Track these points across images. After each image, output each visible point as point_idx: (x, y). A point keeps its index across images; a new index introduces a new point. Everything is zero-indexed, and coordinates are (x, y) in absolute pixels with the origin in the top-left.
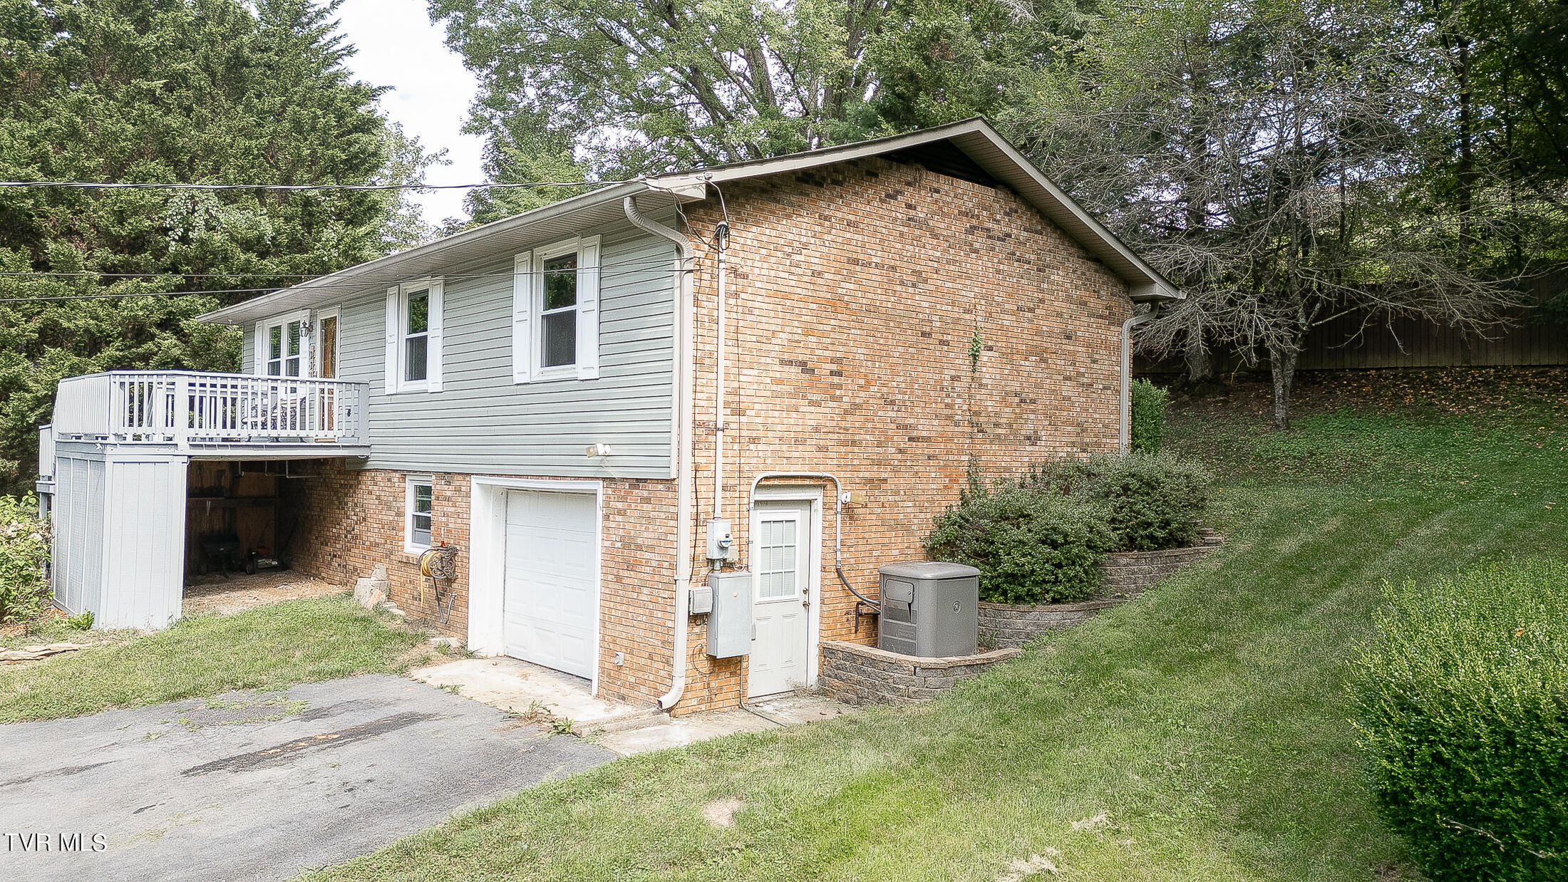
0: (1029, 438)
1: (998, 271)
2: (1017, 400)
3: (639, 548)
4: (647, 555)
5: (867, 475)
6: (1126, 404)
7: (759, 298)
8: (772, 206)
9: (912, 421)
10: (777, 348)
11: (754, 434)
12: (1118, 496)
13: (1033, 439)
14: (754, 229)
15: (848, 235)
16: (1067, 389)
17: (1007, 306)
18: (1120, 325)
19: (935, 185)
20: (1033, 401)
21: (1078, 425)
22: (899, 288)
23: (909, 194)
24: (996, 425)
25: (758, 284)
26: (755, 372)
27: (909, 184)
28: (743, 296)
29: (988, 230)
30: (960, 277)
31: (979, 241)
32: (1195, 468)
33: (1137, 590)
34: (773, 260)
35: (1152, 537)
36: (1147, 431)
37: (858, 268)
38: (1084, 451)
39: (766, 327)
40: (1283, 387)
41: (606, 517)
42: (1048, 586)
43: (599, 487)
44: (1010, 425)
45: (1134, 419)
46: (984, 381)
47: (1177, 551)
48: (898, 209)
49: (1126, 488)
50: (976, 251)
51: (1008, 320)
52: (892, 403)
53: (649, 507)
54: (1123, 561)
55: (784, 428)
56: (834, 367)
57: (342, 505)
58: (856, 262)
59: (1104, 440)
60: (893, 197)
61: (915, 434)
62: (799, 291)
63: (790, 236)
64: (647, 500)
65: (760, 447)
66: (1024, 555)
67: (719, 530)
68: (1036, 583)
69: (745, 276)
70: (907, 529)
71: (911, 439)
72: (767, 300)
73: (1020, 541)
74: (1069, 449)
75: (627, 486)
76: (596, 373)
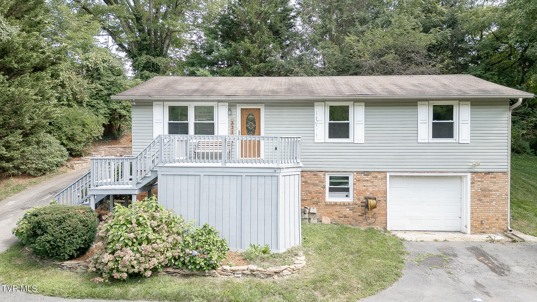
3: (491, 191)
4: (494, 193)
41: (473, 183)
43: (469, 175)
53: (495, 179)
64: (495, 178)
75: (483, 174)
76: (468, 142)
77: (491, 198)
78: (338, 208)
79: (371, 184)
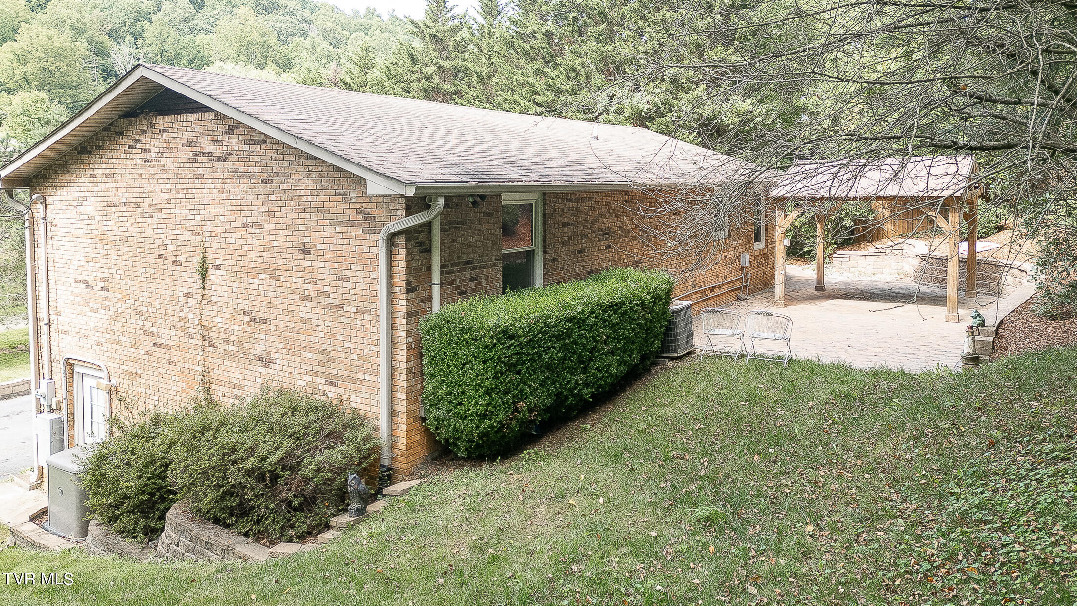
0: (260, 359)
1: (222, 191)
2: (246, 318)
5: (125, 367)
8: (66, 176)
9: (155, 330)
10: (73, 272)
11: (64, 329)
13: (265, 361)
14: (59, 193)
15: (108, 185)
16: (305, 310)
17: (232, 225)
19: (165, 126)
20: (265, 321)
22: (141, 220)
23: (147, 141)
24: (226, 341)
25: (63, 230)
26: (63, 288)
27: (144, 132)
28: (55, 238)
29: (209, 154)
30: (187, 203)
31: (202, 166)
34: (69, 212)
37: (113, 209)
39: (68, 258)
44: (241, 344)
46: (214, 298)
48: (138, 155)
50: (200, 176)
51: (234, 239)
52: (141, 313)
56: (102, 284)
58: (113, 204)
59: (361, 376)
60: (136, 146)
61: (158, 341)
63: (76, 194)
65: (68, 338)
71: (155, 345)
72: (66, 240)
74: (310, 379)
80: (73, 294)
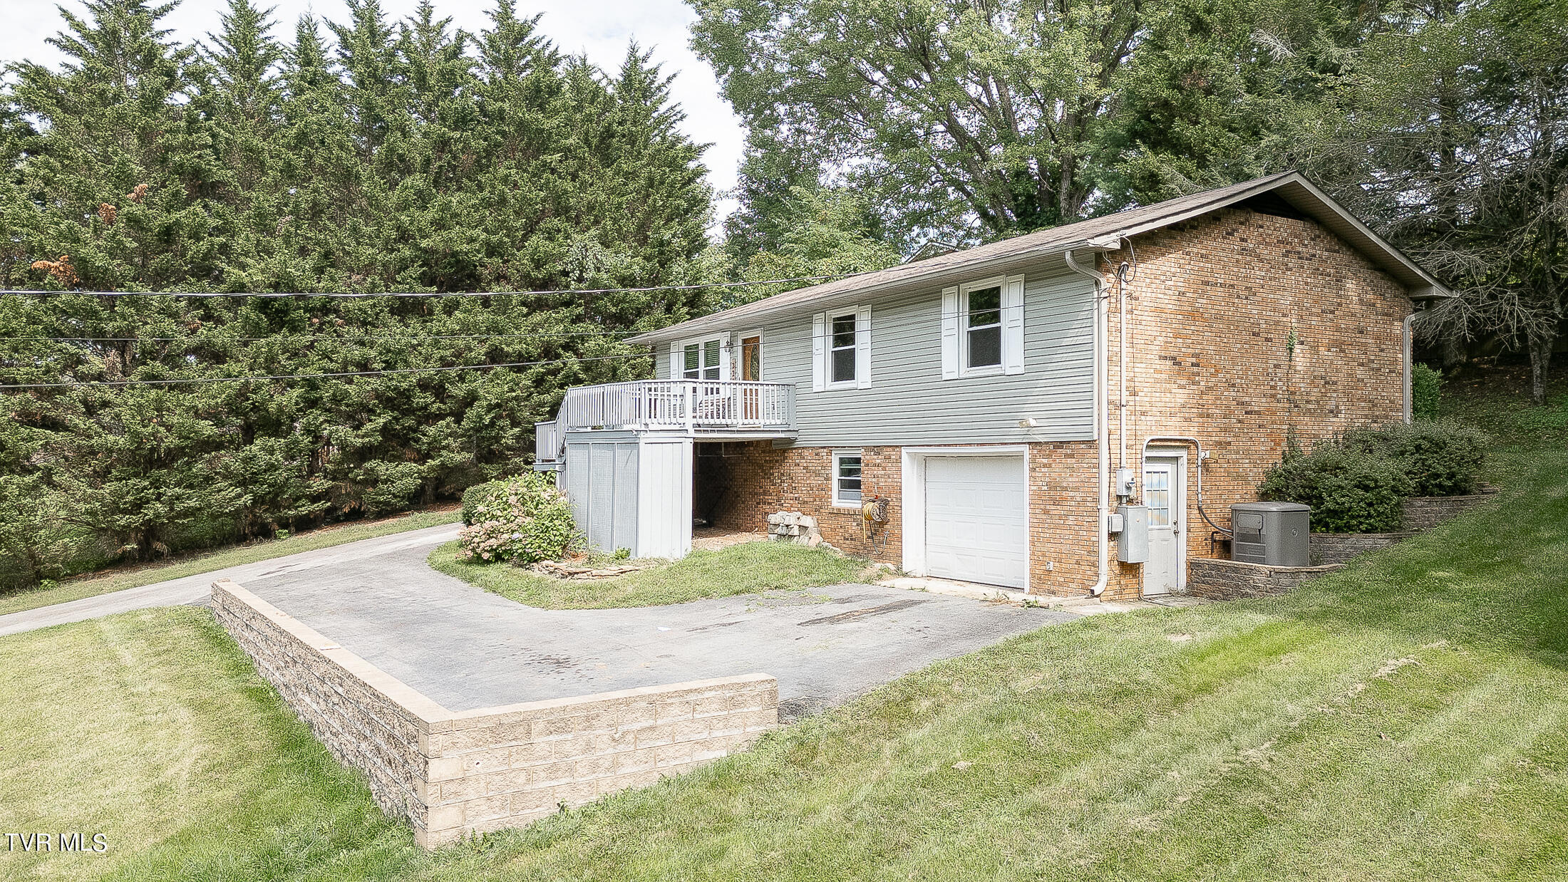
0: (1332, 412)
1: (1307, 284)
2: (1322, 382)
3: (1065, 489)
4: (1071, 494)
5: (1217, 439)
6: (1409, 384)
7: (1146, 313)
8: (1153, 248)
9: (1247, 399)
10: (1157, 348)
11: (1144, 409)
12: (1412, 454)
13: (1335, 413)
14: (1142, 265)
15: (1202, 264)
16: (1360, 372)
17: (1314, 310)
18: (1402, 320)
19: (1260, 223)
20: (1335, 383)
21: (1370, 401)
22: (1236, 301)
23: (1243, 231)
24: (1308, 402)
25: (1145, 304)
26: (1143, 365)
27: (1242, 223)
28: (1135, 312)
29: (1299, 253)
30: (1279, 290)
31: (1293, 262)
32: (1475, 432)
33: (1431, 526)
34: (1154, 286)
35: (1440, 486)
36: (1425, 406)
37: (1209, 288)
38: (1375, 422)
39: (1150, 333)
40: (1541, 367)
41: (1033, 470)
42: (1362, 520)
43: (1026, 449)
44: (1318, 402)
45: (1414, 396)
46: (1298, 368)
47: (1462, 498)
48: (1234, 243)
49: (1418, 448)
50: (1291, 270)
51: (1315, 321)
52: (1234, 385)
53: (1073, 461)
54: (1419, 503)
55: (1163, 404)
56: (1194, 360)
57: (768, 475)
58: (1207, 283)
59: (1391, 414)
60: (1231, 234)
61: (1249, 408)
62: (1171, 306)
63: (1165, 268)
64: (1072, 456)
65: (1148, 418)
66: (1343, 496)
67: (1126, 476)
68: (1353, 517)
69: (1137, 299)
70: (1245, 479)
71: (1246, 413)
72: (1151, 314)
73: (1339, 486)
74: (1364, 421)
75: (1052, 447)
76: (1021, 370)
77: (1065, 508)
78: (842, 520)
79: (883, 472)
80: (1156, 371)
